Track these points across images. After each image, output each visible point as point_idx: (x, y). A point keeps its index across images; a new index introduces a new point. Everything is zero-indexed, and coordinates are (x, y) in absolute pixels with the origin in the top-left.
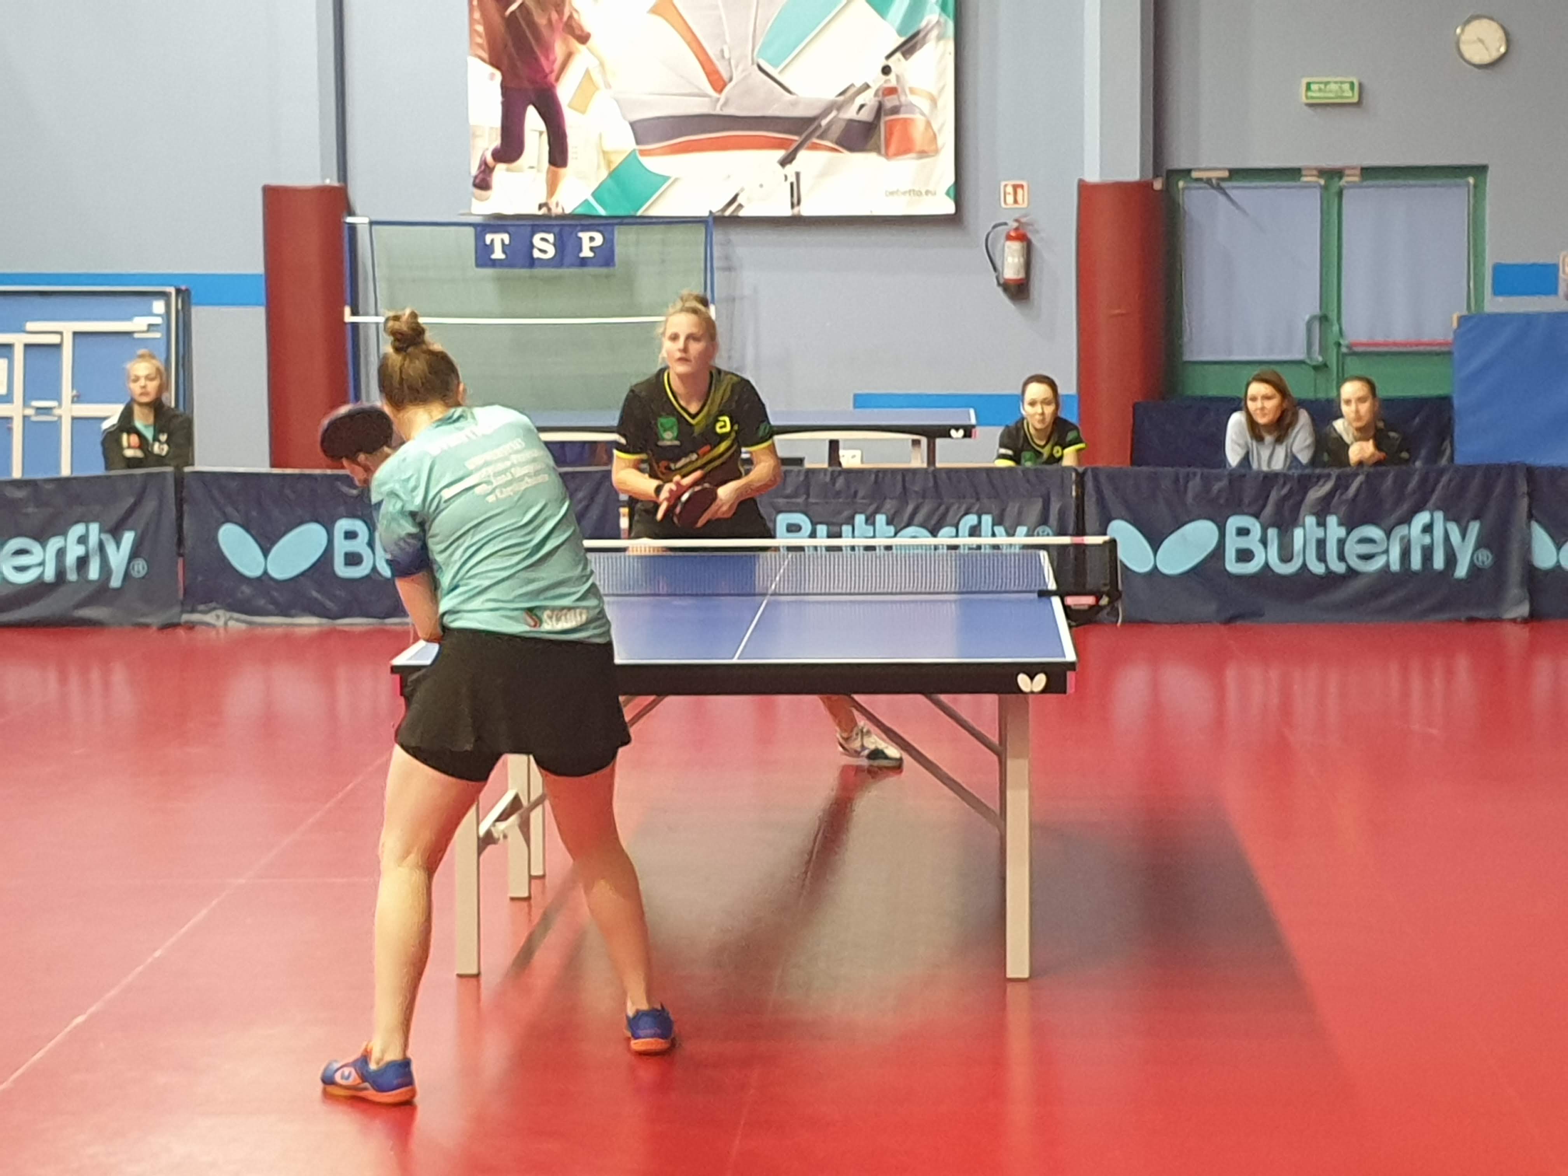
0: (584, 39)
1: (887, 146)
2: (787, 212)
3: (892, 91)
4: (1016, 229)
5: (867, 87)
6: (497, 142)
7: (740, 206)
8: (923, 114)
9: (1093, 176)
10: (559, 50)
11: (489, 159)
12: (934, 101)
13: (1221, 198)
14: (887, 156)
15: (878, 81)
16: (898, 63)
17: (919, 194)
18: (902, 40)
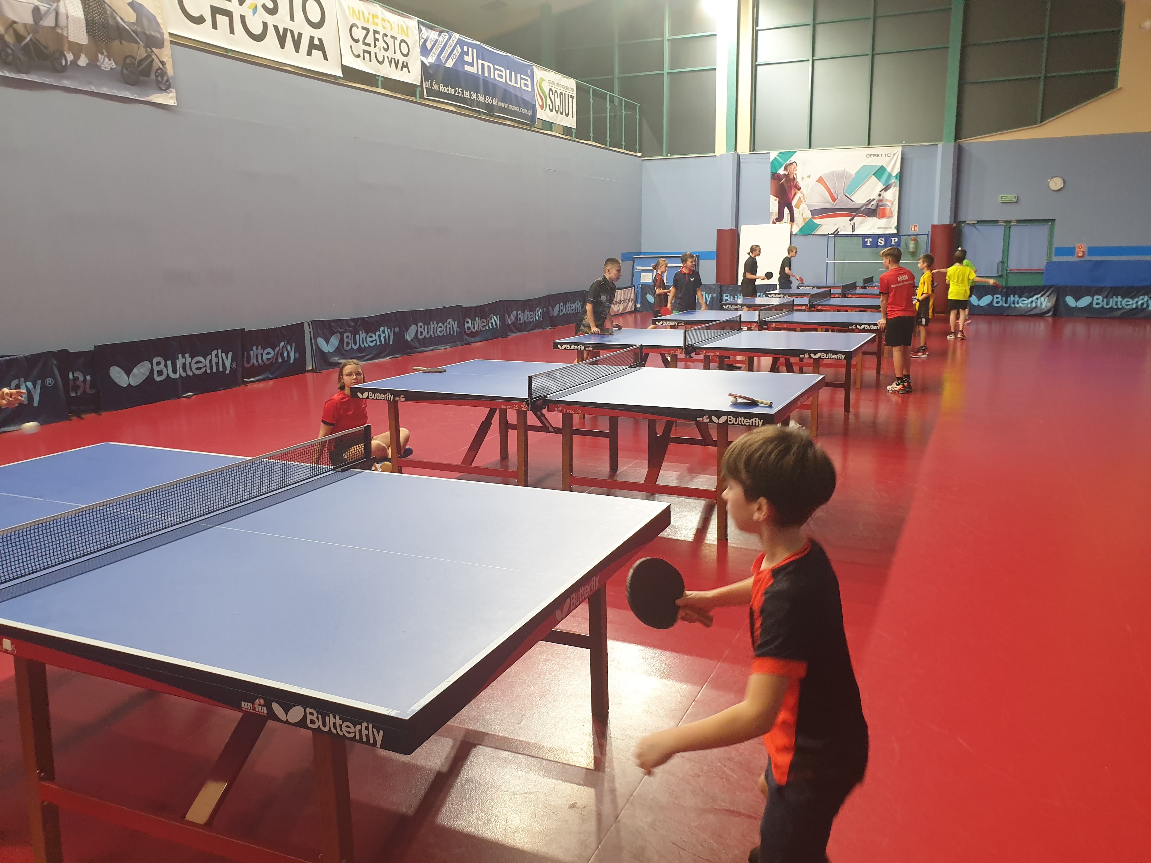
0: (799, 189)
1: (879, 215)
3: (881, 201)
4: (914, 237)
5: (874, 199)
6: (776, 216)
8: (889, 206)
10: (793, 193)
11: (774, 221)
12: (892, 203)
13: (974, 229)
14: (879, 218)
15: (877, 198)
16: (883, 193)
17: (887, 228)
18: (884, 187)
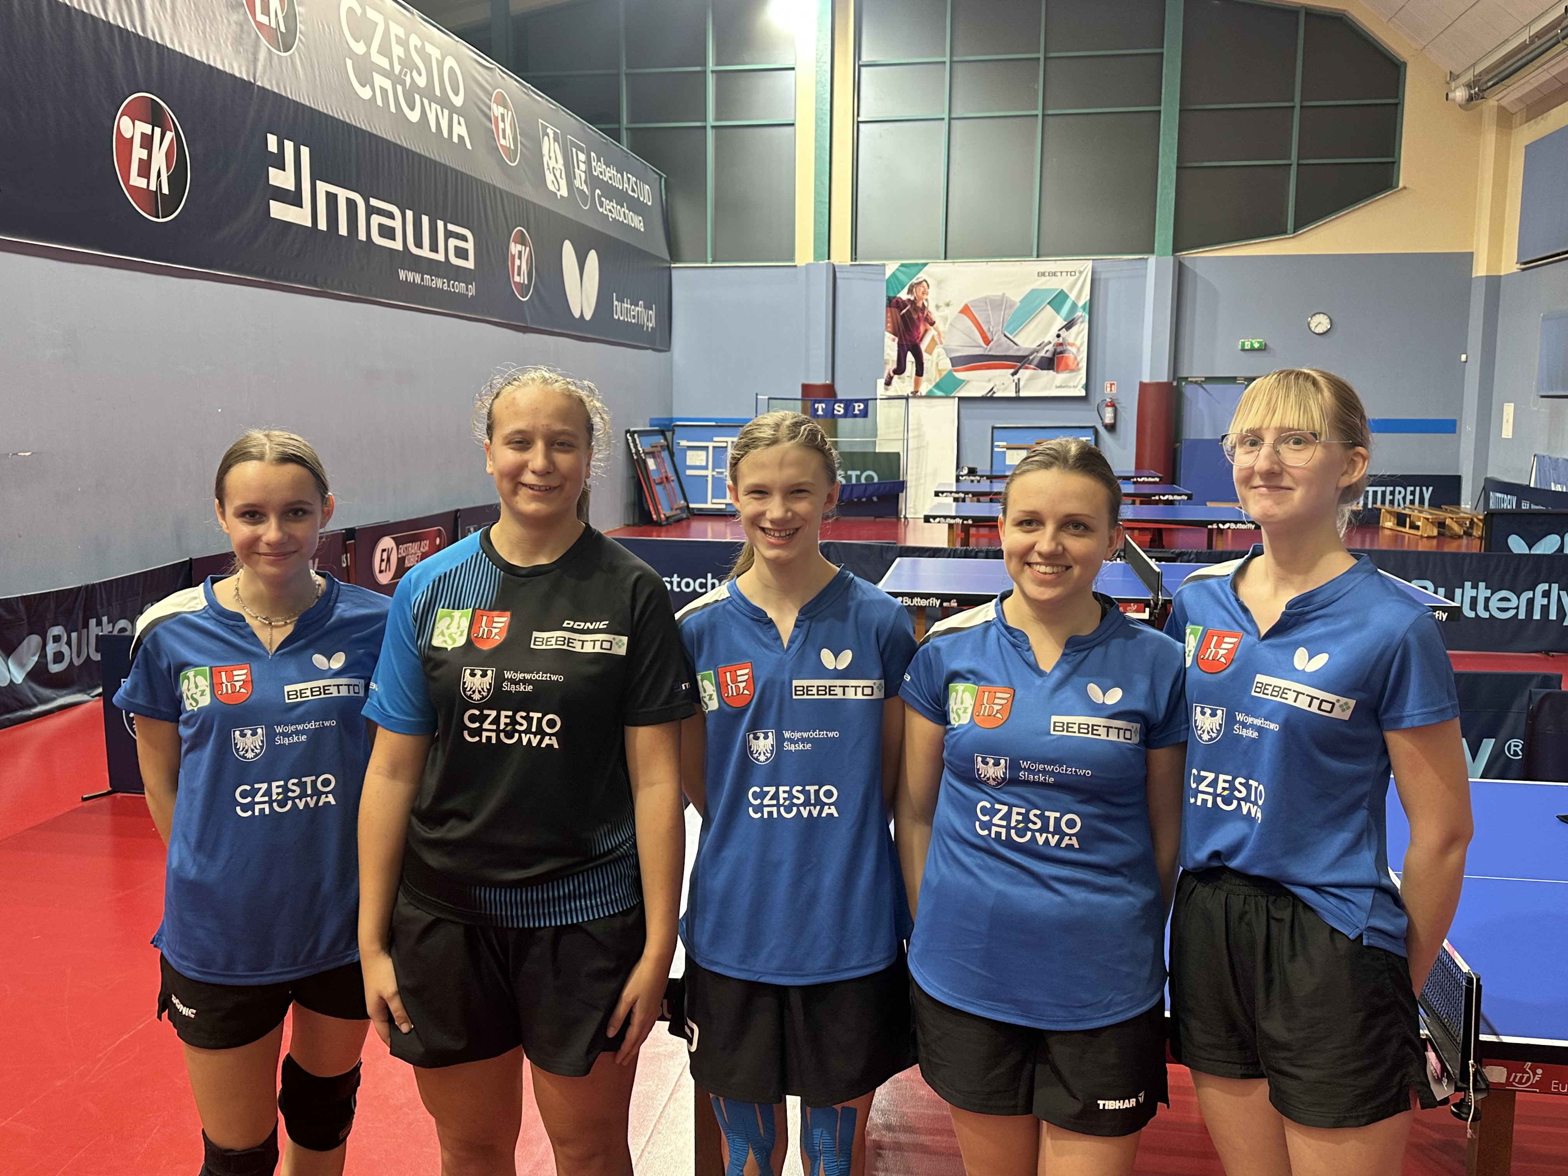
0: (932, 324)
1: (1058, 367)
2: (1013, 395)
3: (1061, 344)
4: (1110, 402)
5: (1050, 343)
6: (895, 366)
7: (994, 393)
8: (1073, 354)
9: (1146, 380)
10: (922, 329)
11: (892, 374)
13: (1201, 390)
14: (1057, 372)
15: (1055, 340)
16: (1064, 333)
17: (1070, 387)
18: (1066, 323)
